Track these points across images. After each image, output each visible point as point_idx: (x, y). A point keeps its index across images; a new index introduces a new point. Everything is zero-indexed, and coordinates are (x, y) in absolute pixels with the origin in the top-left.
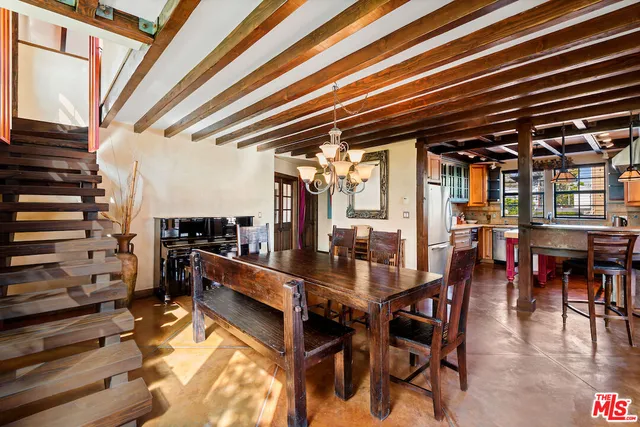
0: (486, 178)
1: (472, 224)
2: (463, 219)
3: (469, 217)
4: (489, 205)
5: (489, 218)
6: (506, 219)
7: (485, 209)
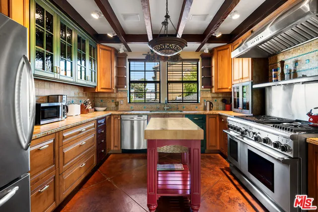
0: (115, 64)
1: (101, 113)
2: (89, 107)
3: (99, 104)
4: (117, 91)
5: (117, 104)
6: (132, 105)
7: (113, 95)
